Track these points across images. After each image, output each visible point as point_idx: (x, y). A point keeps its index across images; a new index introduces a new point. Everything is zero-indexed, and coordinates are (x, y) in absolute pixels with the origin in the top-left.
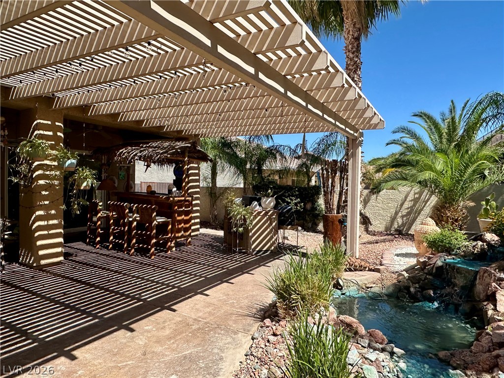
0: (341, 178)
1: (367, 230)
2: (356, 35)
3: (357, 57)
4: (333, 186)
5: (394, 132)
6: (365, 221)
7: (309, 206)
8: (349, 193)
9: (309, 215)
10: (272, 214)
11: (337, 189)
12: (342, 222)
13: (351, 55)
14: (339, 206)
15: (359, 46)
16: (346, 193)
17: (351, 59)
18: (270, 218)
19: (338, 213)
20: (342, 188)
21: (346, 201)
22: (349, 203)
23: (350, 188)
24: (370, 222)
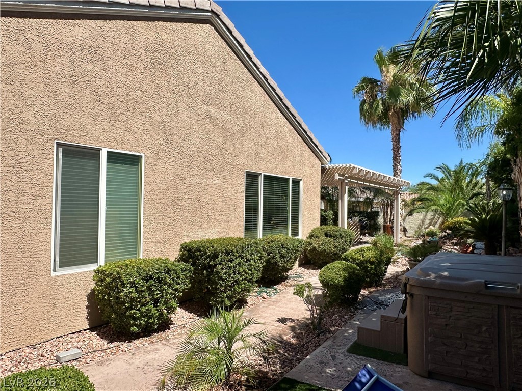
0: (391, 208)
1: (405, 235)
2: (398, 133)
3: (398, 144)
4: (387, 212)
5: (425, 177)
6: (405, 230)
7: (372, 222)
8: (395, 215)
9: (372, 228)
10: (358, 225)
11: (389, 213)
12: (392, 228)
13: (395, 143)
14: (390, 221)
15: (399, 139)
16: (393, 215)
17: (395, 145)
18: (357, 227)
19: (390, 223)
20: (391, 213)
21: (393, 220)
22: (395, 221)
23: (395, 212)
24: (407, 230)
